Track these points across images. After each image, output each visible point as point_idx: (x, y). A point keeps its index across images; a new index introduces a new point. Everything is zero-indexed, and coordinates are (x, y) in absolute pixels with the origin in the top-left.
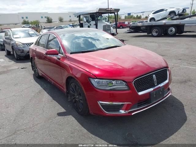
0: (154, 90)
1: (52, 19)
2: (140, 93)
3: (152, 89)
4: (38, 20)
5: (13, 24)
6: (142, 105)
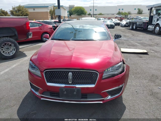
0: (65, 87)
1: (142, 11)
2: (49, 84)
3: (63, 85)
4: (130, 12)
5: (111, 14)
6: (55, 96)
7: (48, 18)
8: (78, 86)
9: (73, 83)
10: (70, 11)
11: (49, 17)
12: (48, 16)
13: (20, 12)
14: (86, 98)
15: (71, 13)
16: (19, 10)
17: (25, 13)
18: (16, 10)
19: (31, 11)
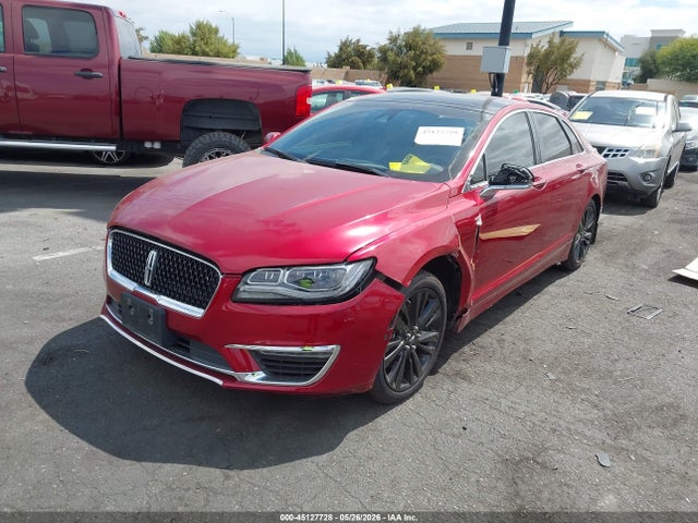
7: (520, 82)
8: (165, 301)
9: (155, 288)
10: (649, 59)
11: (523, 80)
12: (521, 74)
13: (412, 53)
14: (187, 351)
15: (650, 71)
16: (409, 47)
17: (430, 58)
18: (400, 48)
19: (455, 50)
